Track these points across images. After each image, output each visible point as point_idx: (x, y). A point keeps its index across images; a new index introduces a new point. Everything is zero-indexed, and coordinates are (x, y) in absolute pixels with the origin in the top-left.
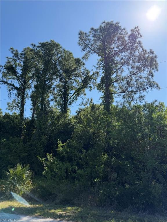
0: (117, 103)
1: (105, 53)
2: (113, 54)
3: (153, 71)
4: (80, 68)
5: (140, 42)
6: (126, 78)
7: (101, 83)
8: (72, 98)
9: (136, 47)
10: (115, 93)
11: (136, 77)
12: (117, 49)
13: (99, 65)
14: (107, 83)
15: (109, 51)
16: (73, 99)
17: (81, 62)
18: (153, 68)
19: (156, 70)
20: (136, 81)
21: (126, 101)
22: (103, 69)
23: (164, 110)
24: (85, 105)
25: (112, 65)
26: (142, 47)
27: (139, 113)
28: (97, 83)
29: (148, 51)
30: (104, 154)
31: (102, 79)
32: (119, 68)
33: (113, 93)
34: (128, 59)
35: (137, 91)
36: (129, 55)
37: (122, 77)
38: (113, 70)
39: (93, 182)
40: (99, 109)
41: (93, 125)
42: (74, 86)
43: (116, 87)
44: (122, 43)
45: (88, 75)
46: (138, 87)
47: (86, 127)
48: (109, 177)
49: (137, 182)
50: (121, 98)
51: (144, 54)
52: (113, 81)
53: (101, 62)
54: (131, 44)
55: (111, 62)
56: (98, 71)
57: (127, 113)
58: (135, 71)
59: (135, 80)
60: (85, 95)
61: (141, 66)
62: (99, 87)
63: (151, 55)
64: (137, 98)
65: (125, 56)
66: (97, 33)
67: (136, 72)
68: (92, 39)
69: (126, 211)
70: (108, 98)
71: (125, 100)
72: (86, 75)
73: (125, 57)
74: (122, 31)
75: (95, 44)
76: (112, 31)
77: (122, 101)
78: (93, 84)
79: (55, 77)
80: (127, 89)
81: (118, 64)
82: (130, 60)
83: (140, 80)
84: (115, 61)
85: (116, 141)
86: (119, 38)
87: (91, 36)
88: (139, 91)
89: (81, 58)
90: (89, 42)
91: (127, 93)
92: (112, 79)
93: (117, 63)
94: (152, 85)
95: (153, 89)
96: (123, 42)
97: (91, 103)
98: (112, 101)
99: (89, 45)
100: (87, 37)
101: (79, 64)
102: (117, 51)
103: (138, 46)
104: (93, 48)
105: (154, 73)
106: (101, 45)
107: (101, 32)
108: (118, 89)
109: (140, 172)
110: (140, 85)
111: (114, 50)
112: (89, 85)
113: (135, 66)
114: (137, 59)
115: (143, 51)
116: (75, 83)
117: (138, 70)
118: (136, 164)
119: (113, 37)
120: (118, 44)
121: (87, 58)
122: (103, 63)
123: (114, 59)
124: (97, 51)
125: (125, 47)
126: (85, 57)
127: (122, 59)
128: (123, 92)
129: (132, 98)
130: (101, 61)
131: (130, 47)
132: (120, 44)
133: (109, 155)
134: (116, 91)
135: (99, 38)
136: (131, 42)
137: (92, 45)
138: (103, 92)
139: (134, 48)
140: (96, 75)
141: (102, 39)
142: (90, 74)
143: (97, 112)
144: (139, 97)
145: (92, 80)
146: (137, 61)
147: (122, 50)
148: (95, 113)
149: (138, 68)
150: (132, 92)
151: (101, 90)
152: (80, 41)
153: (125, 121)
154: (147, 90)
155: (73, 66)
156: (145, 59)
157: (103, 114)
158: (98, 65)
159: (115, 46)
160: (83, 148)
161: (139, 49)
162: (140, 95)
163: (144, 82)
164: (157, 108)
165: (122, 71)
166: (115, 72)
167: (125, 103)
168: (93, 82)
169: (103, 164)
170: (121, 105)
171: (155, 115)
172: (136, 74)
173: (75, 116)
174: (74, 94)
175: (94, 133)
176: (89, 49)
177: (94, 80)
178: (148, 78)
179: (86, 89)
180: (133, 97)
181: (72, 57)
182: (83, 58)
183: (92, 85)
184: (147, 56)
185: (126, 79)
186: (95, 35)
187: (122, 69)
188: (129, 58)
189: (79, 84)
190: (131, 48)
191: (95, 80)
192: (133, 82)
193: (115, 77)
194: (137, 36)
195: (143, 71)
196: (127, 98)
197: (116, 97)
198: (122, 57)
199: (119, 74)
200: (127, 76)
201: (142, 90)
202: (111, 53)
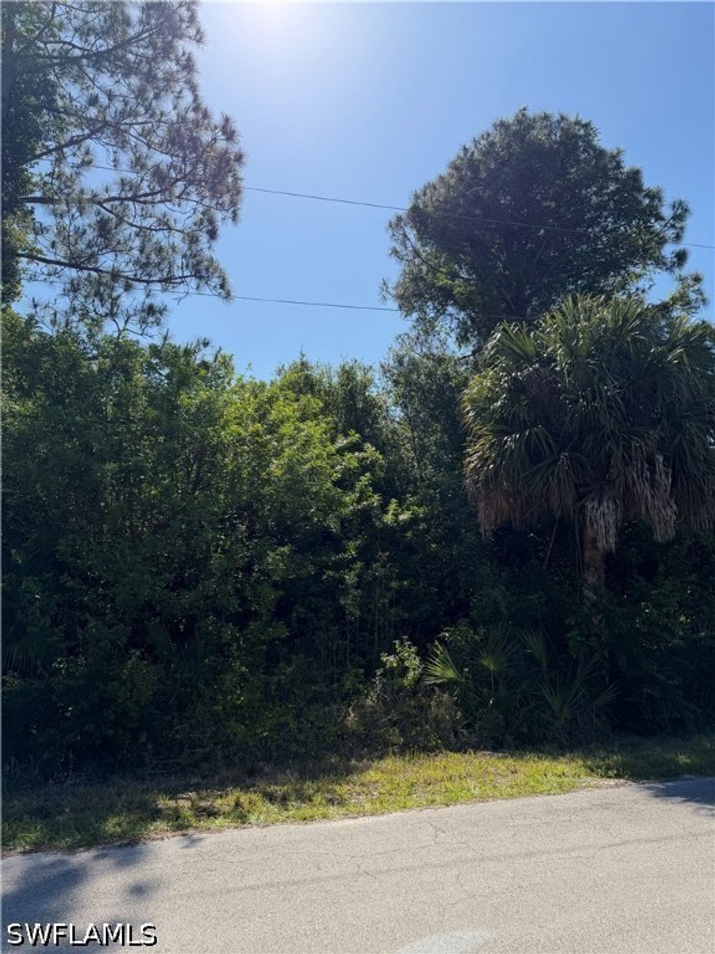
0: (35, 306)
1: (12, 33)
2: (51, 57)
3: (218, 216)
6: (100, 204)
9: (170, 78)
10: (32, 257)
11: (144, 217)
12: (77, 42)
15: (32, 31)
18: (220, 201)
19: (230, 214)
20: (142, 232)
21: (80, 307)
23: (228, 388)
25: (37, 110)
26: (193, 89)
27: (129, 379)
29: (217, 119)
32: (72, 142)
33: (20, 252)
34: (123, 114)
35: (140, 281)
36: (132, 102)
37: (82, 192)
38: (39, 135)
43: (42, 227)
44: (109, 23)
46: (146, 265)
49: (60, 663)
50: (59, 288)
51: (197, 124)
52: (32, 191)
54: (150, 52)
55: (36, 95)
57: (74, 366)
58: (145, 188)
59: (140, 228)
61: (173, 174)
63: (221, 144)
64: (131, 312)
65: (111, 96)
67: (148, 191)
71: (76, 303)
73: (110, 99)
77: (64, 304)
80: (92, 255)
81: (73, 119)
82: (131, 125)
83: (159, 236)
84: (58, 97)
88: (148, 282)
91: (94, 274)
92: (29, 181)
93: (66, 112)
94: (204, 273)
95: (206, 289)
96: (113, 19)
98: (12, 294)
102: (77, 52)
103: (180, 76)
105: (219, 224)
108: (53, 245)
110: (153, 256)
113: (150, 163)
114: (162, 131)
115: (194, 110)
117: (158, 188)
120: (91, 17)
123: (54, 86)
125: (120, 52)
127: (93, 101)
128: (75, 262)
129: (108, 305)
131: (141, 61)
134: (39, 247)
136: (152, 45)
139: (160, 75)
144: (139, 307)
146: (161, 145)
147: (99, 55)
149: (158, 174)
150: (115, 275)
153: (58, 401)
154: (182, 288)
156: (195, 150)
159: (71, 23)
161: (180, 92)
162: (148, 301)
163: (174, 248)
164: (203, 372)
165: (87, 163)
166: (49, 152)
167: (75, 318)
170: (54, 323)
171: (190, 400)
172: (145, 203)
178: (193, 240)
180: (115, 302)
184: (206, 137)
185: (96, 207)
187: (87, 153)
188: (129, 115)
190: (145, 68)
192: (127, 233)
193: (47, 179)
194: (184, 26)
195: (179, 197)
196: (86, 297)
197: (33, 278)
198: (96, 91)
199: (68, 171)
200: (107, 196)
201: (160, 281)
202: (42, 45)
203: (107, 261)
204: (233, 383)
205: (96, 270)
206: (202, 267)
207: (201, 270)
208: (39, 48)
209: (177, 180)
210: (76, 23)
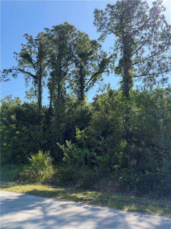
0: (137, 87)
1: (124, 33)
2: (132, 33)
4: (96, 51)
5: (163, 16)
6: (147, 59)
7: (119, 66)
8: (89, 84)
9: (159, 23)
10: (135, 77)
11: (158, 58)
12: (136, 27)
13: (117, 46)
14: (126, 65)
15: (127, 30)
16: (90, 86)
17: (98, 44)
20: (158, 62)
22: (121, 50)
24: (102, 91)
25: (131, 45)
26: (165, 22)
27: (162, 97)
28: (115, 67)
30: (123, 141)
31: (121, 62)
32: (139, 49)
33: (132, 76)
34: (149, 37)
35: (160, 73)
36: (151, 33)
37: (143, 58)
38: (132, 50)
39: (113, 168)
40: (117, 94)
41: (111, 111)
42: (90, 72)
43: (136, 69)
44: (143, 19)
45: (105, 58)
46: (161, 69)
47: (103, 114)
48: (129, 163)
49: (158, 169)
50: (142, 81)
51: (168, 30)
52: (133, 63)
53: (119, 43)
54: (153, 20)
55: (130, 42)
56: (116, 52)
57: (149, 98)
58: (157, 51)
60: (102, 80)
61: (164, 45)
62: (117, 71)
64: (159, 81)
66: (114, 10)
67: (158, 51)
68: (109, 17)
69: (146, 197)
70: (127, 82)
71: (146, 83)
72: (103, 58)
73: (146, 35)
74: (142, 5)
75: (112, 23)
76: (131, 5)
77: (143, 84)
78: (111, 68)
79: (71, 62)
80: (148, 71)
82: (151, 38)
83: (163, 61)
84: (135, 41)
85: (136, 128)
86: (139, 14)
87: (108, 13)
88: (162, 73)
89: (97, 40)
90: (106, 21)
91: (149, 76)
92: (132, 61)
93: (137, 43)
96: (144, 17)
97: (109, 88)
98: (132, 86)
99: (105, 24)
100: (103, 15)
101: (95, 46)
102: (137, 29)
103: (161, 21)
104: (109, 28)
106: (119, 24)
107: (119, 9)
108: (139, 72)
109: (162, 159)
110: (162, 66)
111: (134, 27)
112: (106, 70)
113: (157, 45)
114: (159, 36)
115: (167, 27)
116: (91, 68)
117: (161, 50)
118: (157, 151)
119: (132, 13)
120: (138, 20)
121: (104, 39)
122: (122, 44)
123: (133, 39)
124: (114, 31)
125: (146, 24)
126: (102, 38)
127: (142, 38)
128: (144, 75)
129: (153, 82)
130: (119, 42)
132: (139, 20)
133: (128, 142)
134: (136, 74)
135: (117, 15)
136: (153, 18)
137: (109, 24)
138: (122, 76)
139: (156, 23)
140: (114, 57)
141: (119, 17)
142: (108, 57)
143: (116, 98)
144: (161, 80)
145: (110, 63)
146: (160, 39)
147: (142, 27)
148: (113, 99)
149: (160, 47)
150: (154, 74)
151: (119, 74)
152: (95, 20)
153: (146, 107)
155: (88, 49)
156: (169, 36)
157: (121, 100)
158: (115, 46)
159: (134, 24)
160: (101, 136)
161: (162, 25)
162: (163, 78)
163: (167, 62)
165: (143, 52)
166: (135, 53)
167: (146, 87)
168: (111, 65)
169: (122, 151)
170: (142, 89)
172: (158, 55)
173: (92, 103)
174: (90, 80)
175: (112, 120)
176: (105, 29)
177: (112, 64)
179: (103, 74)
180: (154, 80)
181: (88, 40)
182: (99, 40)
183: (109, 69)
185: (146, 61)
186: (112, 12)
187: (143, 50)
188: (151, 36)
189: (95, 69)
190: (152, 24)
191: (113, 63)
192: (155, 63)
193: (135, 59)
194: (160, 9)
195: (166, 50)
196: (148, 81)
197: (136, 81)
198: (142, 35)
199: (139, 55)
200: (149, 57)
201: (165, 72)
202: (130, 32)
203: (151, 72)
205: (149, 74)
209: (165, 46)
210: (135, 23)
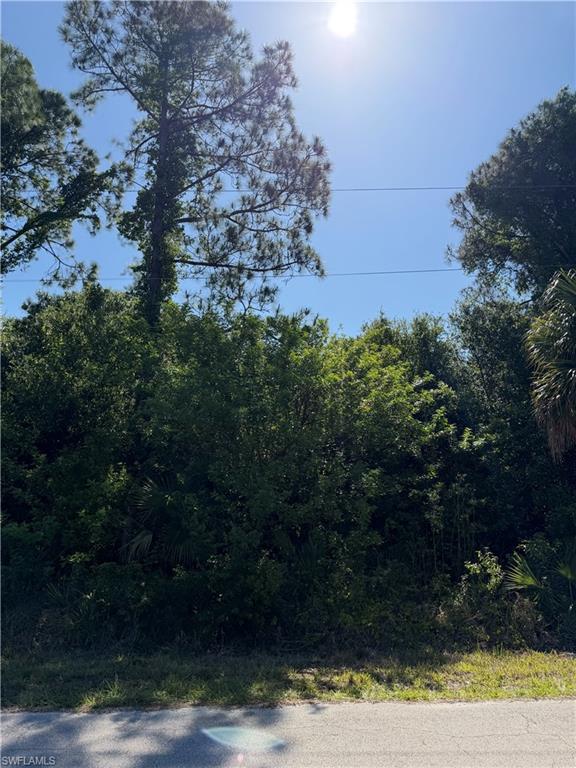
0: (187, 296)
1: (166, 106)
2: (191, 118)
3: (312, 214)
4: (57, 134)
6: (228, 217)
7: (138, 214)
8: (11, 247)
9: (274, 117)
10: (184, 262)
11: (259, 223)
12: (208, 104)
13: (137, 142)
14: (159, 216)
15: (179, 102)
16: (16, 254)
17: (68, 113)
18: (314, 202)
19: (322, 211)
20: (258, 234)
21: (217, 294)
22: (150, 162)
23: (325, 345)
24: (64, 286)
25: (184, 157)
26: (291, 122)
27: (253, 343)
28: (121, 211)
29: (309, 141)
30: (118, 469)
31: (144, 199)
32: (208, 175)
33: (176, 259)
34: (243, 149)
35: (258, 270)
36: (248, 139)
37: (215, 210)
38: (185, 174)
39: (63, 565)
40: (118, 307)
41: (86, 363)
42: (24, 201)
43: (190, 239)
44: (230, 86)
45: (91, 170)
46: (262, 258)
47: (56, 369)
49: (213, 559)
50: (203, 282)
51: (295, 147)
52: (182, 214)
53: (147, 136)
54: (259, 101)
55: (183, 146)
56: (130, 163)
57: (216, 337)
58: (259, 201)
59: (257, 231)
60: (69, 245)
61: (279, 187)
62: (129, 226)
63: (314, 159)
64: (253, 294)
65: (233, 137)
66: (144, 18)
67: (261, 202)
68: (122, 33)
70: (157, 272)
71: (215, 291)
72: (81, 169)
73: (233, 140)
74: (233, 40)
75: (129, 56)
76: (201, 27)
77: (207, 293)
78: (108, 210)
80: (225, 255)
81: (208, 159)
82: (247, 156)
83: (270, 236)
84: (197, 145)
85: (166, 428)
86: (222, 66)
87: (119, 18)
88: (264, 271)
89: (66, 96)
90: (109, 41)
91: (226, 269)
92: (180, 208)
93: (203, 155)
94: (304, 259)
95: (305, 271)
96: (233, 82)
97: (93, 280)
98: (171, 289)
99: (105, 51)
100: (101, 15)
101: (57, 115)
102: (209, 111)
103: (281, 114)
104: (118, 70)
105: (313, 220)
106: (153, 69)
107: (159, 19)
108: (198, 251)
109: (228, 529)
110: (267, 251)
111: (200, 101)
112: (88, 212)
113: (262, 182)
114: (270, 157)
115: (293, 137)
116: (30, 187)
117: (268, 200)
118: (219, 503)
119: (201, 52)
120: (216, 85)
121: (93, 102)
122: (154, 140)
123: (194, 137)
124: (135, 88)
125: (238, 105)
126: (83, 95)
127: (221, 143)
128: (213, 262)
129: (237, 291)
130: (148, 130)
131: (253, 108)
132: (221, 85)
133: (133, 472)
134: (188, 253)
135: (149, 40)
136: (261, 95)
137: (118, 57)
138: (142, 247)
139: (267, 116)
140: (123, 176)
141: (157, 47)
142: (99, 170)
143: (110, 319)
144: (259, 290)
145: (106, 193)
146: (270, 167)
147: (225, 110)
148: (100, 321)
149: (269, 190)
150: (241, 268)
151: (133, 239)
152: (68, 22)
153: (205, 364)
154: (288, 272)
155: (27, 116)
156: (294, 166)
157: (132, 330)
158: (132, 140)
159: (204, 91)
161: (282, 126)
162: (265, 285)
163: (281, 243)
164: (306, 334)
165: (218, 189)
166: (193, 184)
167: (214, 302)
168: (108, 200)
169: (106, 504)
170: (200, 307)
171: (297, 356)
172: (259, 212)
173: (18, 322)
174: (19, 233)
175: (87, 395)
176: (103, 71)
177: (113, 197)
178: (295, 235)
179: (75, 223)
180: (241, 287)
181: (29, 82)
182: (74, 97)
183: (101, 213)
184: (302, 155)
185: (226, 220)
186: (134, 21)
187: (218, 182)
188: (247, 149)
189: (46, 198)
190: (256, 113)
191: (118, 197)
192: (248, 236)
193: (192, 204)
194: (282, 77)
195: (283, 204)
196: (221, 287)
197: (185, 277)
198: (223, 136)
199: (205, 196)
200: (233, 210)
201: (272, 269)
202: (185, 110)
203: (234, 259)
204: (329, 340)
205: (227, 266)
206: (302, 255)
207: (301, 257)
208: (184, 113)
209: (282, 191)
210: (207, 90)
